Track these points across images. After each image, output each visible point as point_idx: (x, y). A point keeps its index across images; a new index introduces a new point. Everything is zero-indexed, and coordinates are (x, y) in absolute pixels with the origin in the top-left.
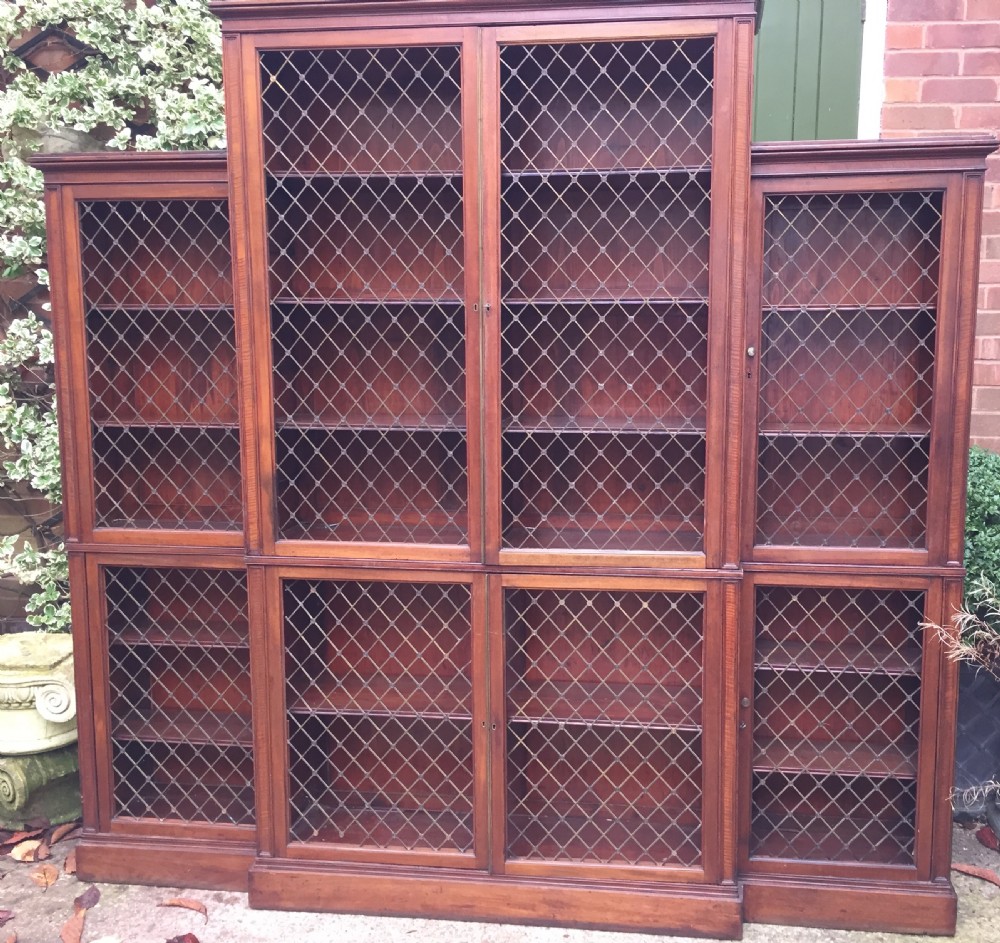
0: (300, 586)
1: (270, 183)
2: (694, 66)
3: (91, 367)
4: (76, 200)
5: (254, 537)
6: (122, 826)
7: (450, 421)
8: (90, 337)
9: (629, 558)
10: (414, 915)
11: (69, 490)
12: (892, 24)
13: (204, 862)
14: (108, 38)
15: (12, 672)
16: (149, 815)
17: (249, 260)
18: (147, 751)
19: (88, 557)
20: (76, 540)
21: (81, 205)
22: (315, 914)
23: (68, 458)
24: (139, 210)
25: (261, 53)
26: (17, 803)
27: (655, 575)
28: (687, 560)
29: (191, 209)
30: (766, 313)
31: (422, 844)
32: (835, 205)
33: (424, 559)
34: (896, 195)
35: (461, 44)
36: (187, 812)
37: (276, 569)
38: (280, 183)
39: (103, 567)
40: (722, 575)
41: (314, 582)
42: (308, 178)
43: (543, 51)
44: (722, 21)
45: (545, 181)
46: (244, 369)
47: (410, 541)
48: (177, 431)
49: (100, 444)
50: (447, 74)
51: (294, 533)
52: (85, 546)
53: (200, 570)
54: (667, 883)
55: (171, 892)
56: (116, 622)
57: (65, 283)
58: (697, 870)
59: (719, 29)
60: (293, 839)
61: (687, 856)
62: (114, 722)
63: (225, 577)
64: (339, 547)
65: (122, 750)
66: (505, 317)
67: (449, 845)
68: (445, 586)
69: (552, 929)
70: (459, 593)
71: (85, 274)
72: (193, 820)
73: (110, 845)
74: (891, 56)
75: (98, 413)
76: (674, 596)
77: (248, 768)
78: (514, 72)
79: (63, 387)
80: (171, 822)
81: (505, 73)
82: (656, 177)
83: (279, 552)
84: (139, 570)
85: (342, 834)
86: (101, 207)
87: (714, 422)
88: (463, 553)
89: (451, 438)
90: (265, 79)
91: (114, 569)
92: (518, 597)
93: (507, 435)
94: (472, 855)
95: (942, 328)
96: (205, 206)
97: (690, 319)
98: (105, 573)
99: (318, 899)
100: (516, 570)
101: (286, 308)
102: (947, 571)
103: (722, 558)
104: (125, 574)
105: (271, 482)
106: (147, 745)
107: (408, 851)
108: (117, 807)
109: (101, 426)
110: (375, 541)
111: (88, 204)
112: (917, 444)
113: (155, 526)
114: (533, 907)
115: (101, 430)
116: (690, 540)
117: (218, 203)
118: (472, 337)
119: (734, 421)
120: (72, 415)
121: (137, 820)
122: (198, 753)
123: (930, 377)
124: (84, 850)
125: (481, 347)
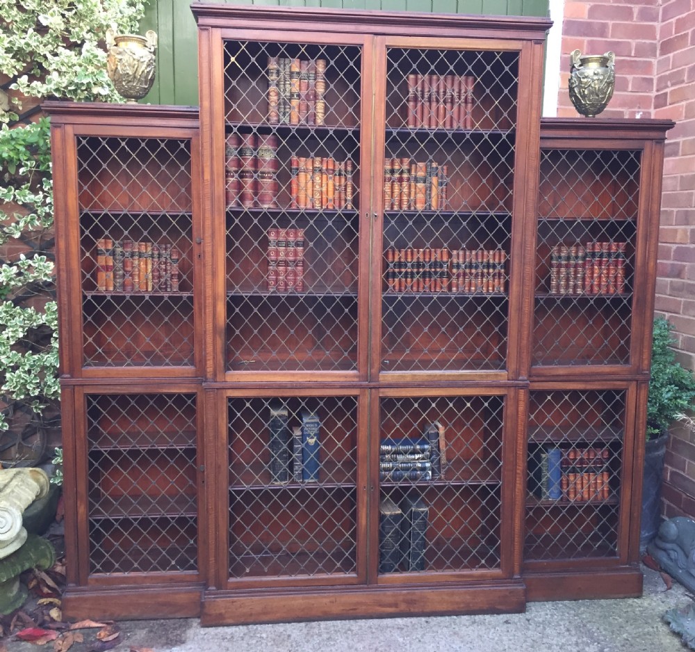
0: (237, 403)
1: (229, 129)
2: (507, 69)
3: (83, 253)
4: (75, 135)
5: (210, 369)
6: (97, 580)
7: (347, 290)
8: (82, 232)
9: (461, 375)
12: (566, 37)
14: (6, 6)
16: (117, 570)
17: (212, 180)
18: (116, 525)
19: (76, 388)
20: (69, 376)
21: (78, 139)
23: (63, 318)
25: (225, 42)
27: (477, 385)
28: (496, 375)
29: (163, 145)
30: (540, 222)
31: (320, 571)
32: (581, 157)
33: (328, 380)
34: (615, 152)
35: (362, 45)
36: (145, 566)
37: (223, 391)
38: (235, 130)
39: (87, 395)
40: (518, 384)
41: (248, 399)
42: (255, 127)
44: (525, 42)
45: (413, 135)
47: (318, 369)
48: (147, 298)
49: (88, 307)
50: (351, 64)
51: (236, 366)
52: (75, 380)
53: (161, 395)
54: (479, 582)
56: (94, 434)
57: (65, 194)
59: (523, 47)
60: (231, 575)
61: (491, 562)
62: (91, 506)
63: (179, 399)
64: (270, 374)
65: (97, 526)
66: (386, 222)
67: (339, 570)
68: (340, 398)
70: (350, 402)
71: (80, 188)
72: (151, 571)
73: (87, 595)
74: (565, 58)
75: (88, 286)
76: (486, 398)
77: (193, 532)
78: (396, 65)
79: (61, 267)
80: (132, 574)
82: (482, 136)
83: (228, 379)
84: (114, 396)
85: (266, 569)
86: (94, 141)
88: (355, 376)
89: (347, 300)
90: (227, 60)
91: (94, 396)
92: (387, 403)
93: (384, 298)
94: (355, 575)
95: (640, 231)
96: (172, 143)
97: (500, 224)
98: (88, 399)
99: (251, 615)
100: (390, 386)
101: (237, 214)
102: (640, 377)
103: (517, 373)
104: (104, 400)
105: (224, 331)
106: (116, 520)
107: (312, 576)
108: (92, 569)
109: (89, 295)
110: (295, 370)
111: (84, 138)
112: (625, 302)
113: (129, 365)
114: (396, 605)
115: (89, 298)
116: (499, 362)
117: (182, 142)
118: (363, 234)
119: (526, 288)
120: (68, 287)
121: (107, 575)
122: (154, 523)
123: (633, 261)
124: (68, 600)
125: (371, 241)
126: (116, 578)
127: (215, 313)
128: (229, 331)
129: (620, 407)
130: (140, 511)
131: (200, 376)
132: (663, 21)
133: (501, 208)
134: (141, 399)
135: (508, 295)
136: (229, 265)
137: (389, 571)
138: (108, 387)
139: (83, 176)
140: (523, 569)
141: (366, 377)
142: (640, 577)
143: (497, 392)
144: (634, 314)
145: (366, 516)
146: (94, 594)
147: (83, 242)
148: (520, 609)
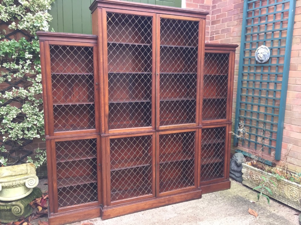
0: (112, 141)
1: (108, 44)
2: (195, 27)
3: (53, 89)
4: (49, 44)
5: (103, 130)
6: (61, 210)
8: (52, 81)
10: (140, 211)
11: (46, 122)
13: (86, 213)
15: (15, 177)
16: (69, 205)
17: (103, 62)
18: (68, 189)
19: (52, 140)
20: (49, 136)
21: (50, 46)
22: (118, 217)
23: (46, 114)
25: (107, 13)
26: (22, 213)
27: (188, 129)
28: (193, 125)
29: (83, 49)
31: (141, 195)
32: (213, 55)
33: (143, 130)
34: (222, 54)
35: (153, 17)
36: (79, 202)
37: (108, 137)
38: (111, 44)
39: (56, 142)
40: (199, 127)
41: (116, 139)
42: (117, 44)
43: (169, 20)
45: (168, 47)
46: (102, 89)
47: (139, 127)
48: (78, 105)
49: (55, 109)
50: (149, 23)
51: (112, 127)
52: (51, 137)
53: (84, 140)
54: (188, 191)
55: (78, 223)
56: (58, 157)
58: (194, 186)
59: (200, 20)
60: (112, 201)
61: (192, 184)
62: (58, 183)
63: (91, 141)
64: (123, 130)
65: (60, 190)
66: (161, 76)
67: (146, 194)
68: (146, 136)
69: (169, 206)
70: (149, 137)
71: (51, 65)
72: (81, 203)
73: (58, 216)
75: (55, 101)
76: (190, 132)
77: (95, 187)
78: (163, 24)
80: (74, 206)
81: (161, 24)
82: (188, 48)
83: (110, 133)
84: (66, 142)
85: (123, 197)
86: (56, 47)
87: (198, 97)
88: (151, 128)
89: (148, 103)
90: (108, 19)
91: (58, 142)
92: (161, 136)
93: (160, 102)
94: (152, 194)
95: (229, 78)
96: (86, 48)
97: (194, 77)
98: (56, 144)
99: (119, 213)
100: (162, 130)
101: (112, 74)
102: (230, 123)
103: (199, 124)
104: (62, 143)
105: (108, 116)
107: (138, 197)
108: (59, 206)
109: (56, 105)
110: (132, 127)
111: (53, 46)
112: (225, 100)
113: (71, 130)
114: (165, 202)
116: (193, 121)
117: (90, 48)
118: (153, 81)
119: (201, 97)
120: (47, 102)
121: (65, 207)
122: (82, 186)
123: (227, 87)
124: (51, 219)
125: (156, 83)
126: (68, 208)
127: (105, 110)
128: (110, 115)
129: (224, 132)
130: (76, 183)
131: (99, 132)
132: (212, 15)
133: (194, 72)
134: (77, 142)
135: (196, 99)
136: (109, 92)
137: (162, 192)
138: (64, 139)
139: (52, 60)
140: (201, 185)
141: (155, 128)
142: (230, 182)
143: (193, 130)
144: (227, 103)
145: (155, 174)
146: (61, 215)
147: (53, 85)
148: (200, 197)
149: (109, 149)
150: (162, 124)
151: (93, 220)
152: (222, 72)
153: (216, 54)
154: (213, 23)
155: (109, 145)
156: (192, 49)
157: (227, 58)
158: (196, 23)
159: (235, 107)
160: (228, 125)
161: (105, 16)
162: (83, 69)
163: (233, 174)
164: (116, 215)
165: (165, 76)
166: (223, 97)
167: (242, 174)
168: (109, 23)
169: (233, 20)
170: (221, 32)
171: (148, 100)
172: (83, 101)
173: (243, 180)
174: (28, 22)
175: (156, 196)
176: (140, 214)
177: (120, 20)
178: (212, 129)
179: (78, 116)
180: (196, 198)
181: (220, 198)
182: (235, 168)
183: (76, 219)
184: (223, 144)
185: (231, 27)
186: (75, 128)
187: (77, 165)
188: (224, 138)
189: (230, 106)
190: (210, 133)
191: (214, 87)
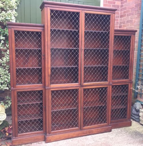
0: (53, 92)
1: (51, 30)
2: (108, 19)
3: (16, 59)
5: (47, 84)
6: (20, 135)
7: (76, 65)
8: (16, 53)
9: (99, 83)
10: (70, 138)
13: (35, 138)
16: (25, 133)
17: (47, 42)
19: (15, 91)
21: (15, 31)
24: (26, 33)
25: (50, 10)
27: (102, 85)
28: (106, 83)
29: (35, 33)
31: (71, 128)
32: (120, 37)
33: (72, 85)
34: (126, 36)
35: (80, 12)
36: (31, 131)
37: (50, 89)
38: (53, 30)
39: (17, 92)
40: (110, 84)
41: (55, 91)
42: (57, 30)
45: (90, 32)
46: (46, 58)
47: (70, 83)
48: (31, 69)
49: (17, 71)
50: (77, 16)
51: (53, 83)
52: (14, 89)
53: (35, 91)
56: (19, 101)
57: (12, 44)
58: (106, 124)
59: (111, 14)
60: (52, 131)
61: (105, 122)
62: (18, 118)
63: (39, 92)
64: (60, 85)
65: (20, 123)
66: (84, 51)
67: (75, 127)
68: (75, 89)
70: (77, 90)
71: (15, 43)
73: (18, 139)
75: (17, 66)
76: (104, 88)
77: (42, 122)
80: (28, 133)
81: (85, 17)
84: (23, 92)
85: (59, 129)
86: (19, 32)
87: (109, 64)
88: (78, 84)
90: (51, 14)
91: (19, 92)
92: (85, 90)
93: (84, 67)
94: (78, 128)
95: (131, 52)
96: (37, 33)
97: (107, 51)
99: (57, 139)
100: (85, 86)
101: (53, 49)
103: (110, 82)
104: (21, 93)
106: (24, 121)
107: (69, 129)
109: (17, 68)
110: (65, 83)
111: (16, 31)
112: (128, 67)
113: (27, 84)
114: (87, 133)
115: (18, 69)
116: (106, 80)
117: (39, 32)
118: (80, 53)
119: (111, 64)
120: (13, 66)
121: (22, 134)
122: (33, 121)
123: (129, 58)
124: (14, 141)
125: (82, 55)
126: (24, 134)
127: (48, 72)
128: (51, 76)
129: (127, 88)
130: (30, 118)
131: (45, 86)
133: (107, 48)
134: (30, 92)
135: (108, 66)
136: (51, 60)
137: (85, 126)
139: (16, 40)
140: (111, 123)
141: (81, 84)
142: (131, 122)
143: (106, 86)
144: (129, 69)
145: (80, 115)
146: (19, 139)
147: (16, 56)
148: (110, 131)
149: (50, 97)
150: (85, 82)
151: (40, 142)
152: (126, 48)
153: (122, 37)
154: (121, 16)
155: (51, 94)
156: (106, 33)
157: (130, 39)
158: (109, 16)
159: (135, 72)
160: (130, 83)
161: (49, 12)
162: (35, 46)
163: (134, 117)
164: (55, 140)
165: (87, 50)
166: (126, 65)
167: (140, 116)
168: (52, 17)
169: (134, 14)
170: (127, 22)
171: (76, 66)
172: (35, 66)
173: (140, 121)
174: (2, 17)
175: (81, 129)
176: (70, 140)
177: (59, 15)
178: (119, 86)
179: (31, 76)
180: (107, 131)
181: (124, 132)
182: (135, 113)
183: (29, 142)
184: (127, 96)
185: (133, 19)
186: (29, 83)
187: (30, 107)
188: (127, 92)
189: (131, 71)
190: (117, 89)
191: (121, 58)
